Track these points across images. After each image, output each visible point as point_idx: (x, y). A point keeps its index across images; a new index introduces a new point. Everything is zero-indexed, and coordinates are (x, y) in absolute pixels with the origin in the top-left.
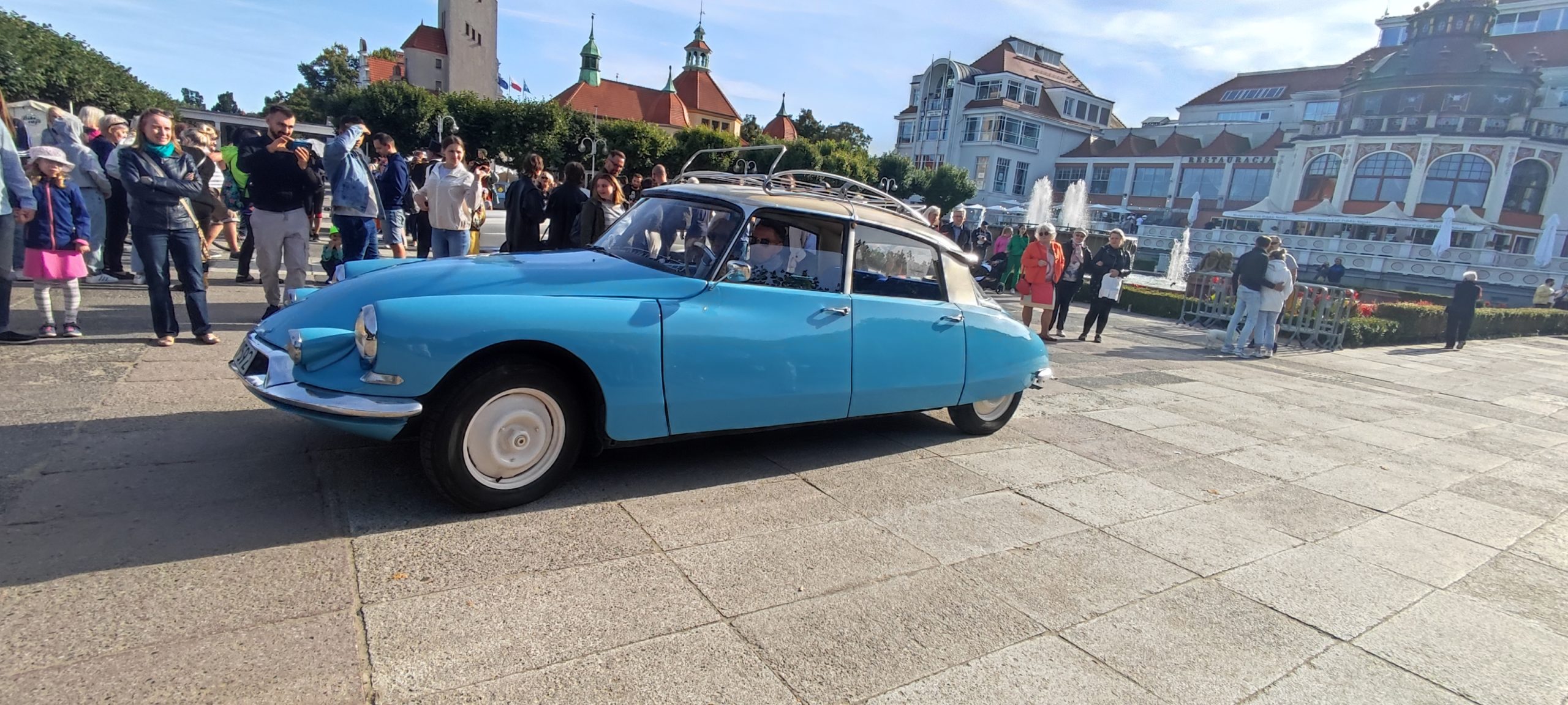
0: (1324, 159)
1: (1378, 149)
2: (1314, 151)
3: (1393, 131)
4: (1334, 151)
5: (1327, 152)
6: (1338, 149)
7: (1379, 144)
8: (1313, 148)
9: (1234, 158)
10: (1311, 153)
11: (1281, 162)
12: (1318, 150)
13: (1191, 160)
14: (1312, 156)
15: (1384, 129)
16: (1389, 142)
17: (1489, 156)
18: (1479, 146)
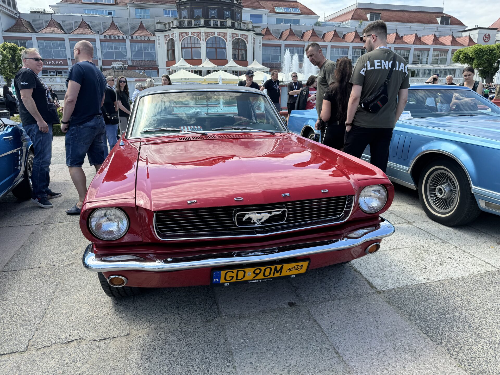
0: (189, 38)
1: (212, 35)
2: (184, 35)
3: (216, 27)
4: (194, 35)
5: (190, 35)
6: (195, 34)
7: (212, 33)
8: (182, 33)
9: (130, 37)
10: (182, 35)
11: (159, 40)
12: (186, 34)
13: (105, 36)
14: (183, 37)
15: (212, 25)
16: (216, 31)
17: (245, 39)
18: (242, 35)
